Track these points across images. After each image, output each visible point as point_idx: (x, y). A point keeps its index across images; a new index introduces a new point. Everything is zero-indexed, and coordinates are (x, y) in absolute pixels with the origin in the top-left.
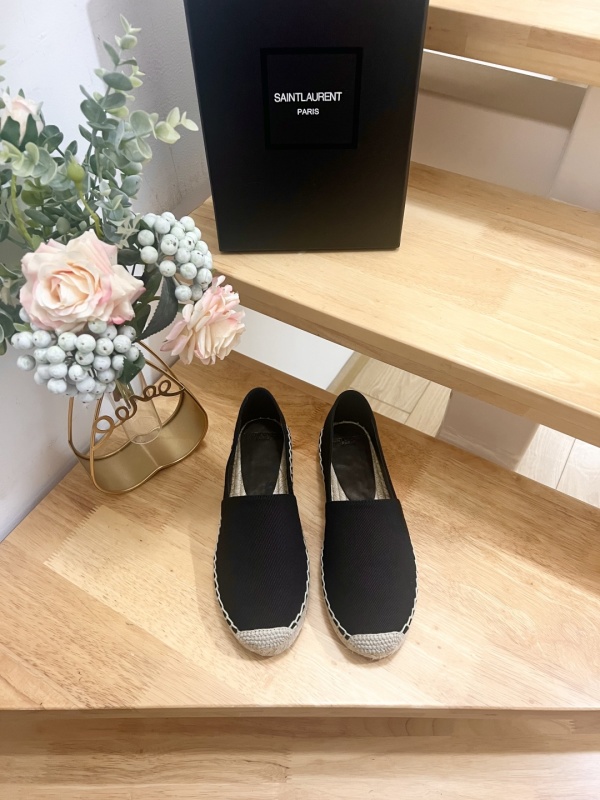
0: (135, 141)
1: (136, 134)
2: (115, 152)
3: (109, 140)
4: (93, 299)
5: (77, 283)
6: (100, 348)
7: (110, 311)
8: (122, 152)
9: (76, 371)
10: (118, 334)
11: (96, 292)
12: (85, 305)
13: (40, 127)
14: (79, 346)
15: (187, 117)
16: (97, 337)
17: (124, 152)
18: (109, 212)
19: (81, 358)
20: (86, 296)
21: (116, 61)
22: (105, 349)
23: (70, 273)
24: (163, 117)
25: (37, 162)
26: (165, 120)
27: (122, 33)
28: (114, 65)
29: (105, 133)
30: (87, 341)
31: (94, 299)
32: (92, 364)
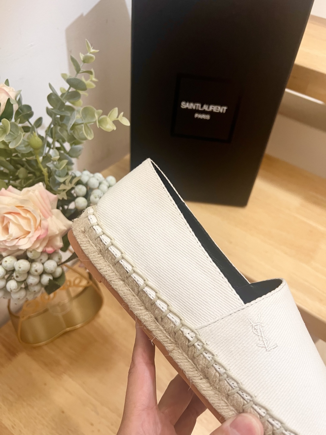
0: (83, 125)
1: (84, 122)
2: (67, 131)
3: (64, 122)
4: (32, 236)
5: (23, 222)
6: (33, 270)
7: (45, 244)
8: (72, 132)
9: (12, 285)
10: (49, 259)
11: (36, 229)
12: (26, 240)
13: (16, 107)
14: (17, 268)
15: (123, 116)
16: (32, 261)
17: (74, 132)
18: (55, 171)
19: (17, 277)
20: (29, 233)
21: (78, 70)
22: (36, 271)
23: (18, 214)
24: (106, 112)
25: (9, 132)
26: (107, 115)
27: (85, 52)
28: (76, 72)
29: (62, 118)
30: (23, 264)
31: (34, 235)
32: (25, 280)
